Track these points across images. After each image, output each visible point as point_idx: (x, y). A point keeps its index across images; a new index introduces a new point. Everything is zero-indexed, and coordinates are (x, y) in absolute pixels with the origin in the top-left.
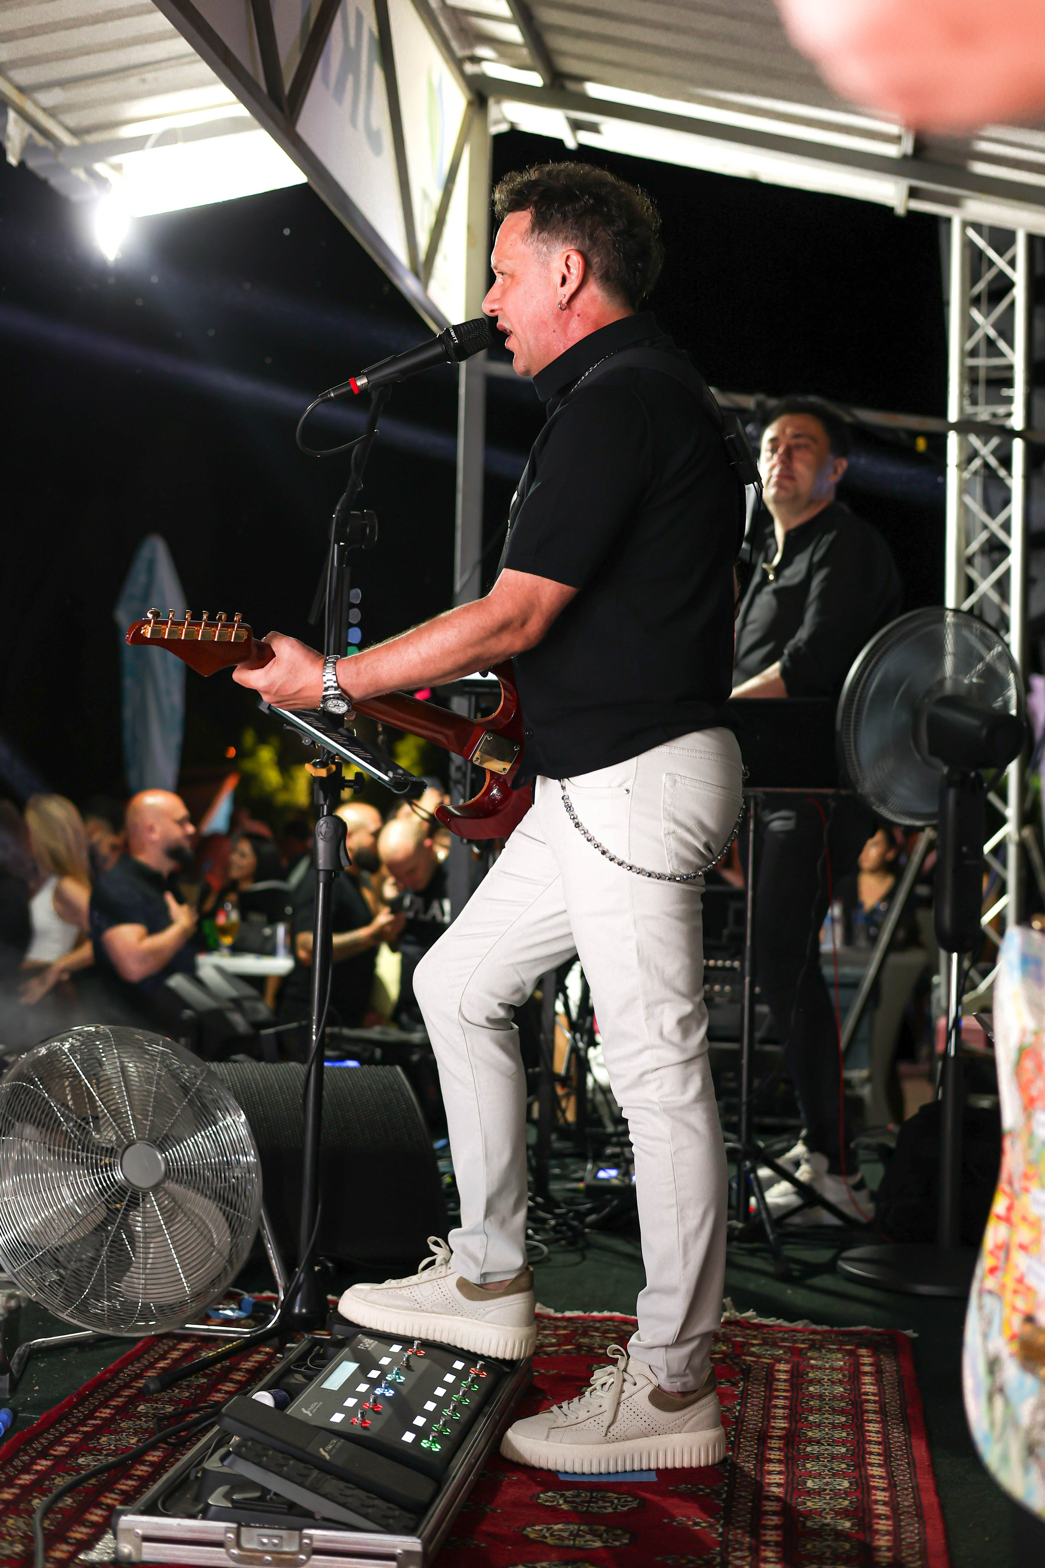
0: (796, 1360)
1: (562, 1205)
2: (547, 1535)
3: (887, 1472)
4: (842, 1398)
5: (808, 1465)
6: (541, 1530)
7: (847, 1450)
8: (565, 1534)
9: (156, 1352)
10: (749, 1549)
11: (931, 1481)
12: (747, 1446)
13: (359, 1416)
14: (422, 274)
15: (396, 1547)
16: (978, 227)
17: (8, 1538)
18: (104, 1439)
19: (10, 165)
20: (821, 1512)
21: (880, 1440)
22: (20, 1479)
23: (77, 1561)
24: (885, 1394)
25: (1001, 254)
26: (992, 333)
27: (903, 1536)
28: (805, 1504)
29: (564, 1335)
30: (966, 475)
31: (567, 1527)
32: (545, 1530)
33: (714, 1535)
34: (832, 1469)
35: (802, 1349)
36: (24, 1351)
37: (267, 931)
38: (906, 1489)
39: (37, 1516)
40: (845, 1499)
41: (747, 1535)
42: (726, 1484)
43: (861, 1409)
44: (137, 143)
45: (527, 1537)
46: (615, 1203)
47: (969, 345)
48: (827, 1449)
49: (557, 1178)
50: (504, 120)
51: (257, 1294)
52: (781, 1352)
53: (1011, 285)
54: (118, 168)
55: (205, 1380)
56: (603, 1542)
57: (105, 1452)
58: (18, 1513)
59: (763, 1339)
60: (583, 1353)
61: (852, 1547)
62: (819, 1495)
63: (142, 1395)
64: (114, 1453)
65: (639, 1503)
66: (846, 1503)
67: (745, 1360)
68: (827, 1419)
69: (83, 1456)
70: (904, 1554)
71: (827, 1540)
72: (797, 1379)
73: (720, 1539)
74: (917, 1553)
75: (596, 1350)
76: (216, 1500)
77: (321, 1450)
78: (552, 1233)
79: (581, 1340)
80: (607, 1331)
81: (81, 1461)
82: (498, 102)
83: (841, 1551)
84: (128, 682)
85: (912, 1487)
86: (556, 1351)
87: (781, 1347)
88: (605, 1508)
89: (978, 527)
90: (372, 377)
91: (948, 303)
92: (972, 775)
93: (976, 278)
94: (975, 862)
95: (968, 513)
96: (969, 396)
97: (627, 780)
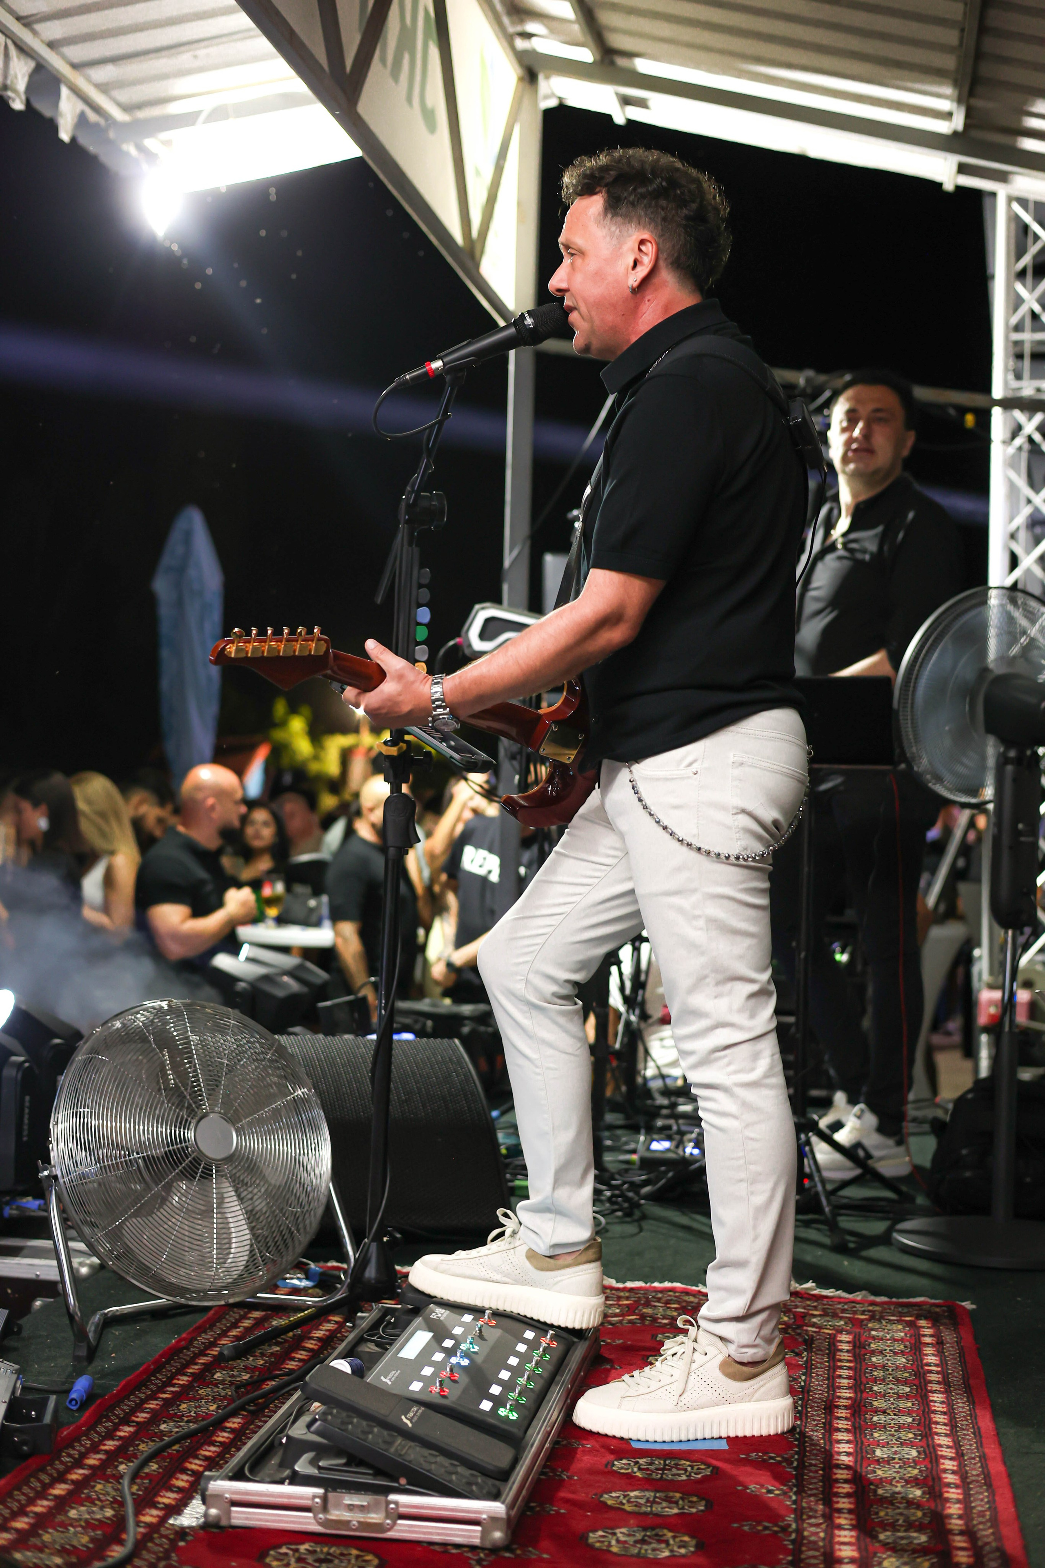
0: (858, 1330)
1: (617, 1177)
2: (624, 1501)
3: (953, 1441)
4: (905, 1368)
5: (876, 1435)
6: (618, 1497)
7: (914, 1420)
8: (642, 1501)
9: (227, 1320)
10: (824, 1516)
11: (997, 1450)
12: (814, 1415)
13: (438, 1384)
14: (475, 252)
15: (480, 1512)
16: (1023, 202)
17: (97, 1502)
18: (184, 1406)
19: (62, 141)
20: (891, 1480)
21: (945, 1410)
22: (105, 1445)
23: (167, 1525)
24: (947, 1365)
26: (1037, 308)
27: (973, 1505)
28: (875, 1472)
29: (627, 1305)
30: (1011, 450)
31: (643, 1494)
32: (622, 1497)
33: (788, 1503)
34: (900, 1438)
35: (863, 1320)
36: (99, 1319)
37: (312, 903)
38: (974, 1458)
39: (126, 1482)
40: (914, 1468)
41: (820, 1502)
42: (797, 1453)
43: (925, 1379)
44: (187, 120)
45: (605, 1504)
46: (670, 1174)
47: (1014, 320)
48: (893, 1419)
49: (610, 1149)
50: (553, 95)
51: (322, 1264)
52: (842, 1323)
54: (167, 144)
55: (278, 1349)
56: (679, 1509)
57: (186, 1419)
58: (106, 1479)
59: (823, 1310)
60: (647, 1323)
61: (924, 1515)
62: (888, 1463)
63: (219, 1362)
64: (195, 1420)
65: (712, 1472)
66: (916, 1472)
67: (807, 1331)
68: (891, 1389)
69: (164, 1422)
70: (975, 1522)
71: (899, 1508)
72: (860, 1349)
73: (794, 1506)
74: (988, 1521)
75: (660, 1321)
76: (302, 1466)
77: (403, 1417)
78: (608, 1205)
79: (645, 1310)
80: (668, 1302)
81: (163, 1427)
82: (547, 77)
83: (913, 1518)
84: (165, 653)
85: (979, 1457)
86: (620, 1322)
87: (842, 1318)
88: (679, 1475)
89: (1023, 501)
90: (446, 360)
91: (993, 277)
92: (1029, 753)
93: (1020, 251)
94: (1030, 839)
95: (1012, 488)
96: (1014, 370)
97: (695, 761)
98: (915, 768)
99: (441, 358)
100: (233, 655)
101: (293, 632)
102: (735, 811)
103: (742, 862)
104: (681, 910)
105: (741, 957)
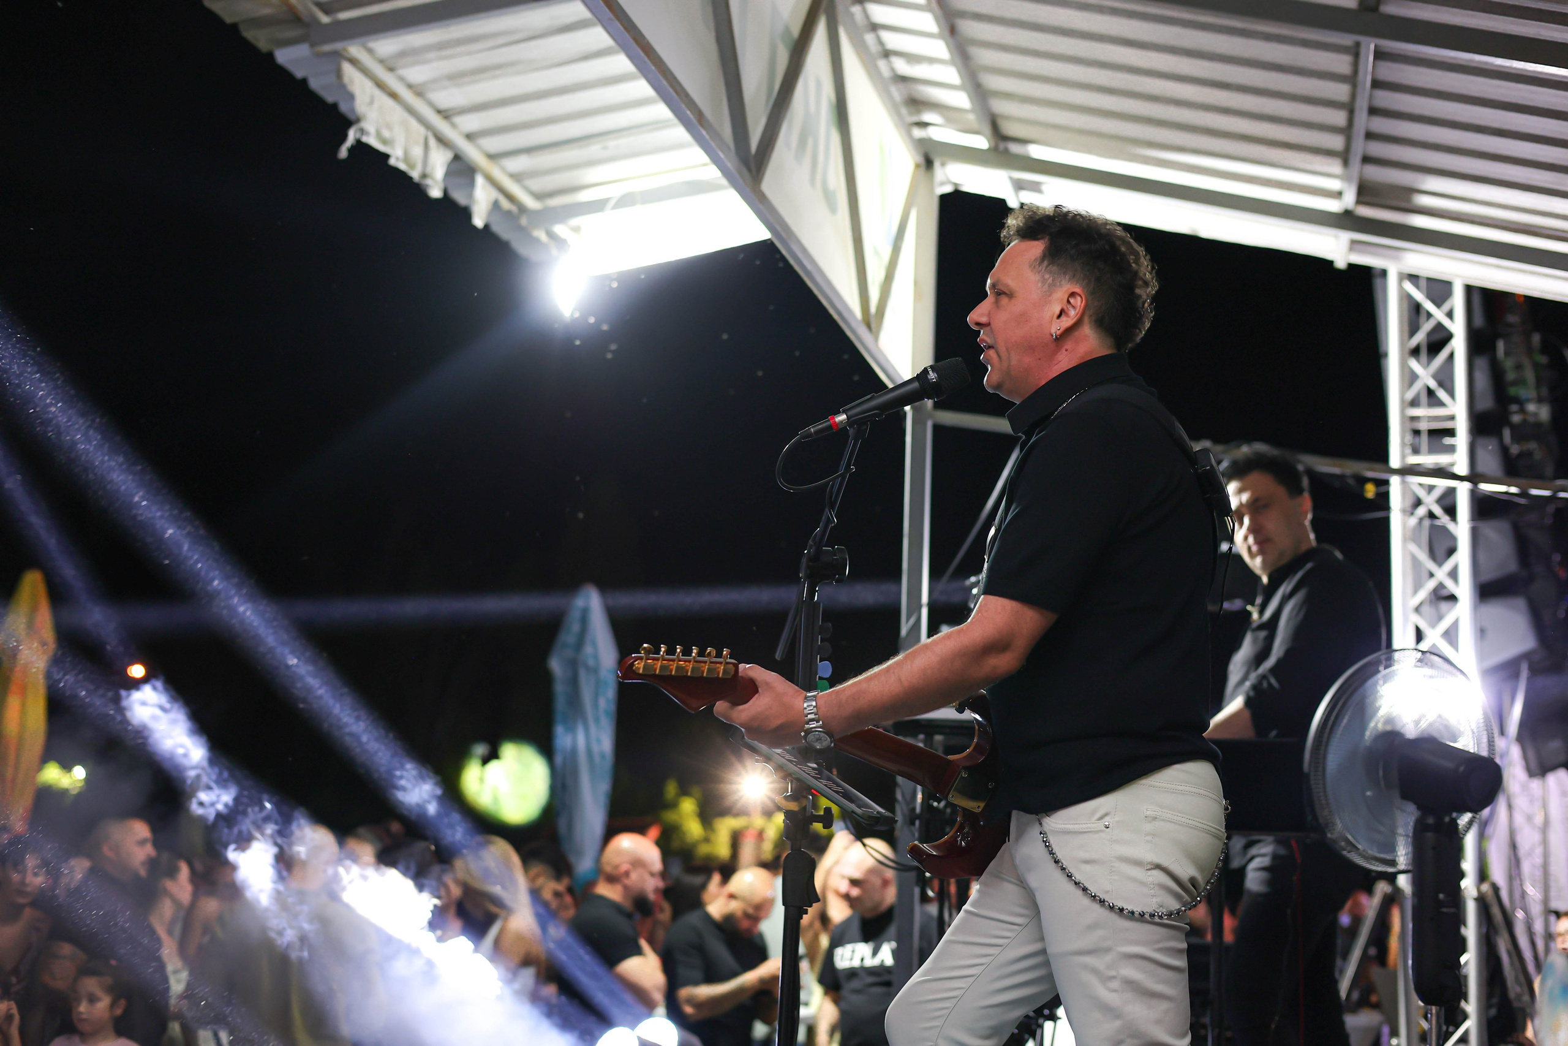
14: (873, 326)
16: (1414, 278)
19: (475, 228)
25: (1438, 304)
26: (1433, 384)
30: (1413, 521)
44: (597, 206)
47: (1410, 395)
50: (948, 181)
53: (1449, 336)
54: (576, 229)
82: (943, 164)
84: (559, 730)
89: (1426, 575)
90: (850, 413)
91: (1386, 355)
92: (1447, 819)
93: (1413, 329)
94: (1452, 910)
95: (1415, 562)
96: (1411, 445)
97: (1106, 815)
98: (1329, 835)
99: (844, 412)
100: (641, 671)
101: (701, 653)
102: (1149, 867)
103: (1157, 919)
104: (1095, 971)
105: (1158, 1022)
